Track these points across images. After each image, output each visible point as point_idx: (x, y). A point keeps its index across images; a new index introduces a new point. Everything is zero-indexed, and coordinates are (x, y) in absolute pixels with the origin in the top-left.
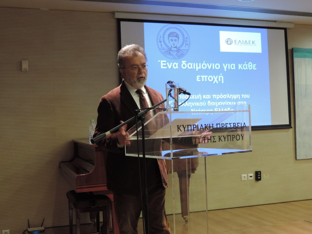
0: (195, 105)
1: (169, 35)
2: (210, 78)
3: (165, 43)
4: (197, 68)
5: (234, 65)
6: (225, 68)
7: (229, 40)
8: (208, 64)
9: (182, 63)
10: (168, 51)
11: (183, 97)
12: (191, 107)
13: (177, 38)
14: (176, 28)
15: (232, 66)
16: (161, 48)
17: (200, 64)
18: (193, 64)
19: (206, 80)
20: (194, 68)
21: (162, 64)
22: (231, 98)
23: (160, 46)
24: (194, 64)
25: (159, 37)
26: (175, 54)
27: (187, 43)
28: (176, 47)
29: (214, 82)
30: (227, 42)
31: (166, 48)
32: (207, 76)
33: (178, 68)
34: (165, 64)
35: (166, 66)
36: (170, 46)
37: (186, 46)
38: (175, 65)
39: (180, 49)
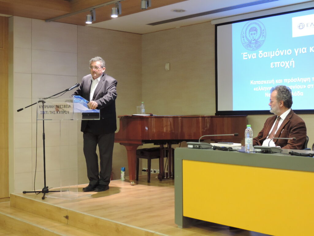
0: (268, 89)
1: (249, 30)
2: (283, 64)
4: (271, 56)
5: (305, 49)
6: (296, 52)
7: (301, 24)
8: (281, 51)
9: (259, 53)
10: (249, 44)
11: (259, 82)
12: (265, 91)
13: (256, 32)
14: (256, 23)
15: (303, 50)
16: (244, 42)
17: (274, 52)
18: (268, 53)
19: (278, 66)
20: (269, 56)
21: (244, 56)
22: (301, 81)
23: (243, 41)
24: (269, 52)
25: (242, 34)
26: (253, 46)
27: (263, 34)
28: (255, 40)
29: (286, 67)
30: (299, 27)
31: (247, 42)
32: (280, 62)
34: (246, 56)
36: (251, 40)
37: (262, 37)
38: (253, 55)
39: (258, 41)
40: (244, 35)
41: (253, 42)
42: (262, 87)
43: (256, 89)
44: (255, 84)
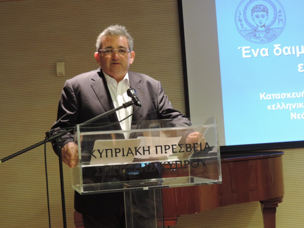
0: (296, 107)
1: (252, 10)
3: (246, 21)
4: (298, 53)
9: (275, 48)
10: (252, 33)
11: (278, 96)
12: (290, 109)
13: (265, 13)
16: (243, 29)
17: (302, 47)
18: (291, 48)
20: (294, 53)
21: (244, 52)
23: (240, 26)
24: (293, 48)
25: (238, 15)
27: (281, 18)
28: (264, 26)
31: (249, 28)
33: (268, 55)
34: (249, 51)
35: (251, 53)
36: (256, 26)
37: (279, 22)
38: (264, 51)
39: (270, 28)
40: (242, 17)
41: (260, 29)
42: (283, 103)
43: (271, 107)
44: (270, 98)
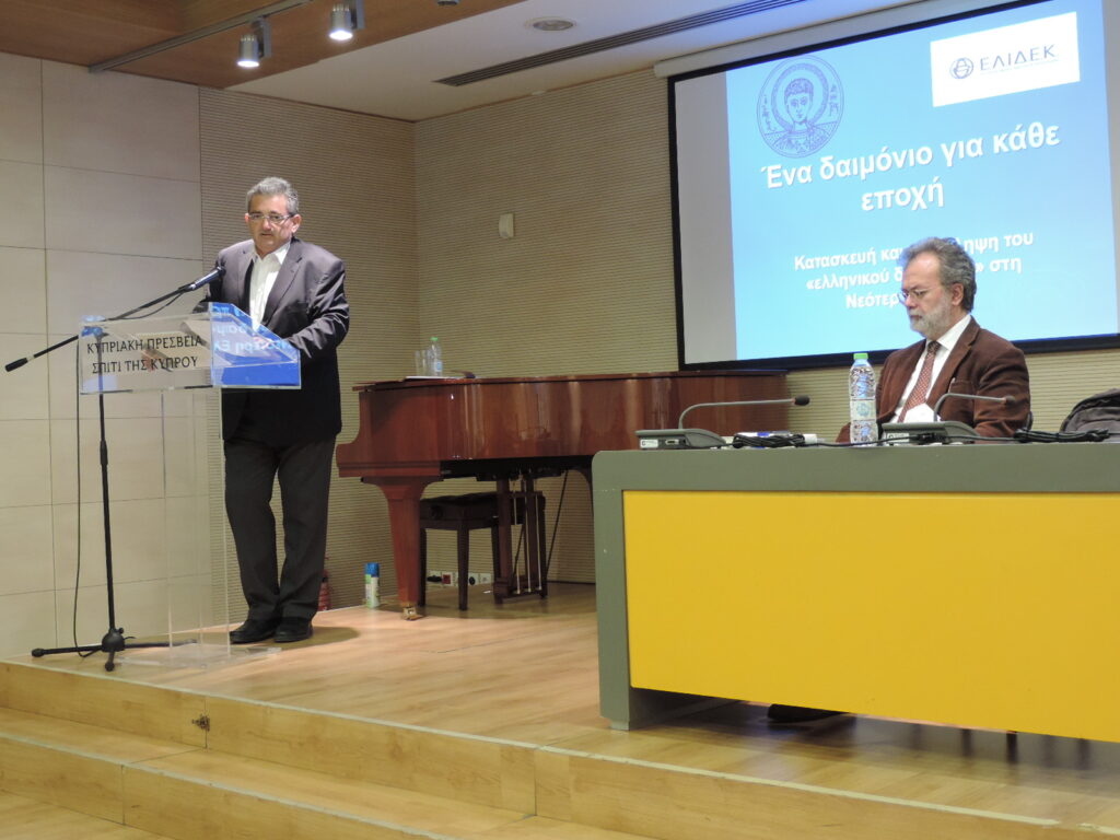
0: (857, 283)
1: (787, 91)
2: (902, 196)
3: (776, 115)
4: (864, 171)
5: (979, 142)
6: (949, 156)
7: (962, 63)
8: (895, 154)
9: (822, 164)
10: (784, 137)
11: (825, 262)
12: (846, 288)
13: (807, 95)
14: (807, 66)
15: (973, 147)
16: (769, 131)
17: (871, 158)
18: (851, 162)
19: (889, 205)
20: (855, 172)
21: (771, 176)
23: (765, 127)
24: (855, 161)
25: (763, 100)
26: (801, 141)
27: (835, 101)
28: (805, 121)
29: (914, 208)
30: (955, 70)
31: (780, 129)
32: (892, 192)
34: (778, 175)
35: (782, 177)
36: (792, 123)
37: (831, 110)
38: (802, 173)
39: (818, 122)
40: (769, 107)
41: (798, 128)
42: (834, 276)
43: (814, 284)
44: (812, 266)
